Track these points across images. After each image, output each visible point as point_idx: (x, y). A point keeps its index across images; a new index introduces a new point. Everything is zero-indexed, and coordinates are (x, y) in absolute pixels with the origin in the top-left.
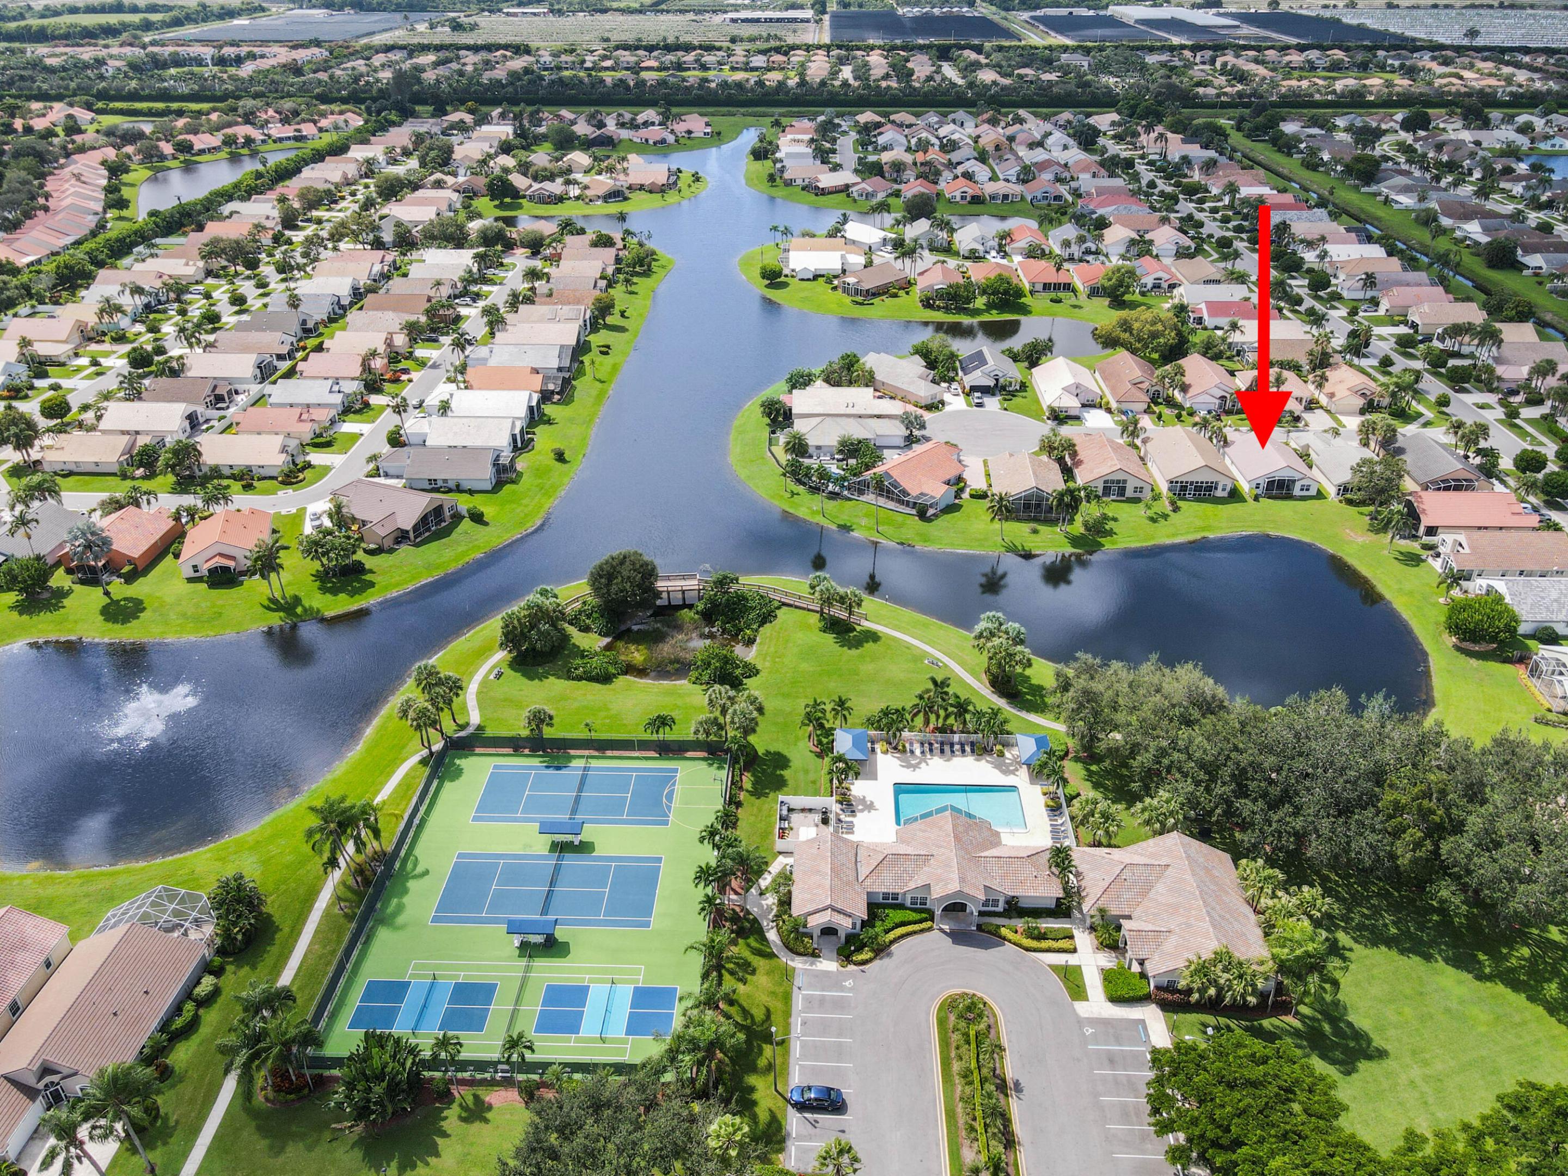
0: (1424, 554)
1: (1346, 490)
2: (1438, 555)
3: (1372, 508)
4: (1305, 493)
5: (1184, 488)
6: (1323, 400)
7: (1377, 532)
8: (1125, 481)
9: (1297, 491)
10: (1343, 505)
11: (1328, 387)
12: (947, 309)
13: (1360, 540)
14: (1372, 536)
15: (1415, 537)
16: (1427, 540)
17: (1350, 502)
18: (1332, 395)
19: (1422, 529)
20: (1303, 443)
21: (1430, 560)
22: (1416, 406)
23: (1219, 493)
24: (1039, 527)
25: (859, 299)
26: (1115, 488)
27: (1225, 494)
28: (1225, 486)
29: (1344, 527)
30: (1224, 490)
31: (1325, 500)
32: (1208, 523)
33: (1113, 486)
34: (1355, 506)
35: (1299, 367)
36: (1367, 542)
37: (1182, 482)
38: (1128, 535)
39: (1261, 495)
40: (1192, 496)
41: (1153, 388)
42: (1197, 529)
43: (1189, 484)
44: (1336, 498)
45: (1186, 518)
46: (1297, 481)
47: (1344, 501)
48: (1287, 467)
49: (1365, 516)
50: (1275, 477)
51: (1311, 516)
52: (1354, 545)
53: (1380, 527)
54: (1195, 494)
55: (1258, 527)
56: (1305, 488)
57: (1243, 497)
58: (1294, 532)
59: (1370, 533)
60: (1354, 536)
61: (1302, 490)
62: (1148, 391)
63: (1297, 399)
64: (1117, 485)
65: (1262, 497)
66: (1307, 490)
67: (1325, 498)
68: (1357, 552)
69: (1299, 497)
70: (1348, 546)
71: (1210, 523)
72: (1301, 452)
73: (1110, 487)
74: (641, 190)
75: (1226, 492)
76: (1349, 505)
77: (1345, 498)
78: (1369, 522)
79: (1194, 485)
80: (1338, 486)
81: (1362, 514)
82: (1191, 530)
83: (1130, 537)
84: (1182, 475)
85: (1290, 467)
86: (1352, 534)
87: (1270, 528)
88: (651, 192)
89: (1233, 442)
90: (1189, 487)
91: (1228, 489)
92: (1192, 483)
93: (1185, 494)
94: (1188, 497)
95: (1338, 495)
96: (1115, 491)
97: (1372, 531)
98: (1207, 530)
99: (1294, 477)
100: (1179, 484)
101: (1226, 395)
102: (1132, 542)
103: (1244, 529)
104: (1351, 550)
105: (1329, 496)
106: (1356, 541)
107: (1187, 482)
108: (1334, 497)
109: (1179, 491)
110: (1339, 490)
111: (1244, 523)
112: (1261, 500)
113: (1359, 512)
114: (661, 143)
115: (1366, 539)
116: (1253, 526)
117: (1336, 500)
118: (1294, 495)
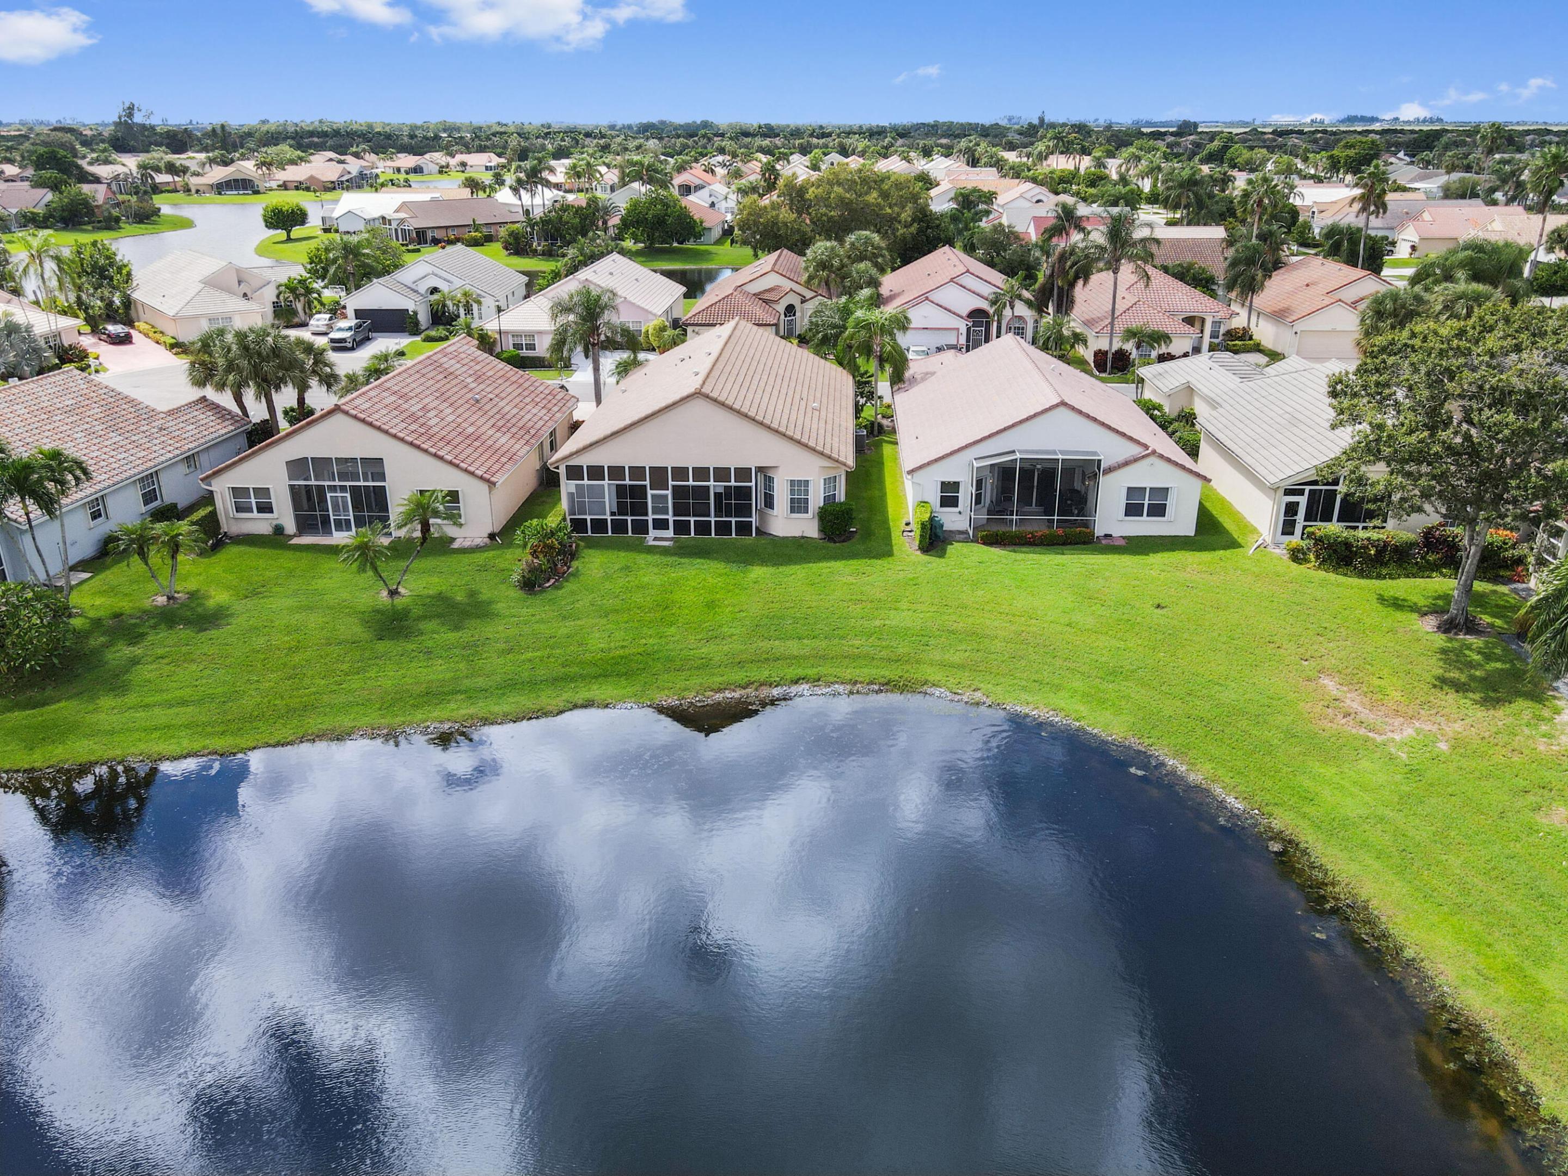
1: (1319, 504)
3: (1443, 584)
4: (1145, 526)
5: (630, 499)
6: (1264, 333)
7: (1494, 690)
8: (375, 466)
9: (1109, 516)
10: (1311, 572)
11: (1268, 300)
12: (548, 255)
13: (1402, 734)
14: (1467, 716)
17: (1340, 557)
18: (1282, 314)
20: (1172, 384)
23: (783, 522)
26: (340, 497)
27: (807, 526)
28: (799, 487)
29: (1312, 663)
30: (798, 505)
31: (1228, 553)
32: (651, 641)
33: (332, 489)
34: (1362, 574)
35: (1207, 282)
36: (1443, 746)
37: (616, 472)
38: (178, 693)
39: (966, 532)
40: (670, 533)
41: (806, 305)
42: (574, 670)
43: (647, 483)
44: (1277, 545)
45: (564, 618)
46: (1109, 470)
47: (1312, 557)
48: (1062, 409)
49: (1415, 616)
50: (1014, 452)
51: (1159, 611)
52: (1365, 764)
53: (1499, 665)
54: (681, 528)
55: (889, 660)
56: (1146, 502)
57: (887, 538)
58: (1058, 688)
59: (1450, 698)
60: (1365, 714)
61: (1133, 510)
62: (790, 309)
63: (1190, 321)
64: (348, 484)
65: (967, 540)
66: (1158, 510)
67: (1233, 544)
68: (1388, 813)
69: (1122, 542)
70: (1329, 771)
71: (663, 641)
72: (1167, 410)
73: (321, 489)
74: (297, 188)
75: (810, 515)
76: (1335, 571)
77: (1318, 541)
78: (1440, 640)
79: (671, 483)
80: (1288, 492)
81: (1397, 604)
82: (542, 672)
83: (183, 703)
84: (605, 438)
85: (1073, 409)
86: (1353, 702)
87: (943, 665)
88: (308, 189)
89: (927, 375)
90: (650, 492)
91: (816, 499)
92: (659, 475)
93: (641, 528)
94: (655, 539)
95: (1288, 528)
96: (346, 509)
97: (1459, 687)
98: (619, 675)
99: (1095, 453)
100: (606, 482)
101: (984, 305)
102: (156, 735)
103: (811, 672)
104: (1352, 795)
105: (1251, 538)
106: (1379, 739)
107: (637, 472)
108: (1269, 540)
109: (613, 514)
110: (1291, 509)
111: (824, 644)
112: (955, 549)
113: (1382, 599)
114: (416, 172)
115: (1434, 728)
116: (866, 656)
117: (1281, 553)
118: (1099, 531)
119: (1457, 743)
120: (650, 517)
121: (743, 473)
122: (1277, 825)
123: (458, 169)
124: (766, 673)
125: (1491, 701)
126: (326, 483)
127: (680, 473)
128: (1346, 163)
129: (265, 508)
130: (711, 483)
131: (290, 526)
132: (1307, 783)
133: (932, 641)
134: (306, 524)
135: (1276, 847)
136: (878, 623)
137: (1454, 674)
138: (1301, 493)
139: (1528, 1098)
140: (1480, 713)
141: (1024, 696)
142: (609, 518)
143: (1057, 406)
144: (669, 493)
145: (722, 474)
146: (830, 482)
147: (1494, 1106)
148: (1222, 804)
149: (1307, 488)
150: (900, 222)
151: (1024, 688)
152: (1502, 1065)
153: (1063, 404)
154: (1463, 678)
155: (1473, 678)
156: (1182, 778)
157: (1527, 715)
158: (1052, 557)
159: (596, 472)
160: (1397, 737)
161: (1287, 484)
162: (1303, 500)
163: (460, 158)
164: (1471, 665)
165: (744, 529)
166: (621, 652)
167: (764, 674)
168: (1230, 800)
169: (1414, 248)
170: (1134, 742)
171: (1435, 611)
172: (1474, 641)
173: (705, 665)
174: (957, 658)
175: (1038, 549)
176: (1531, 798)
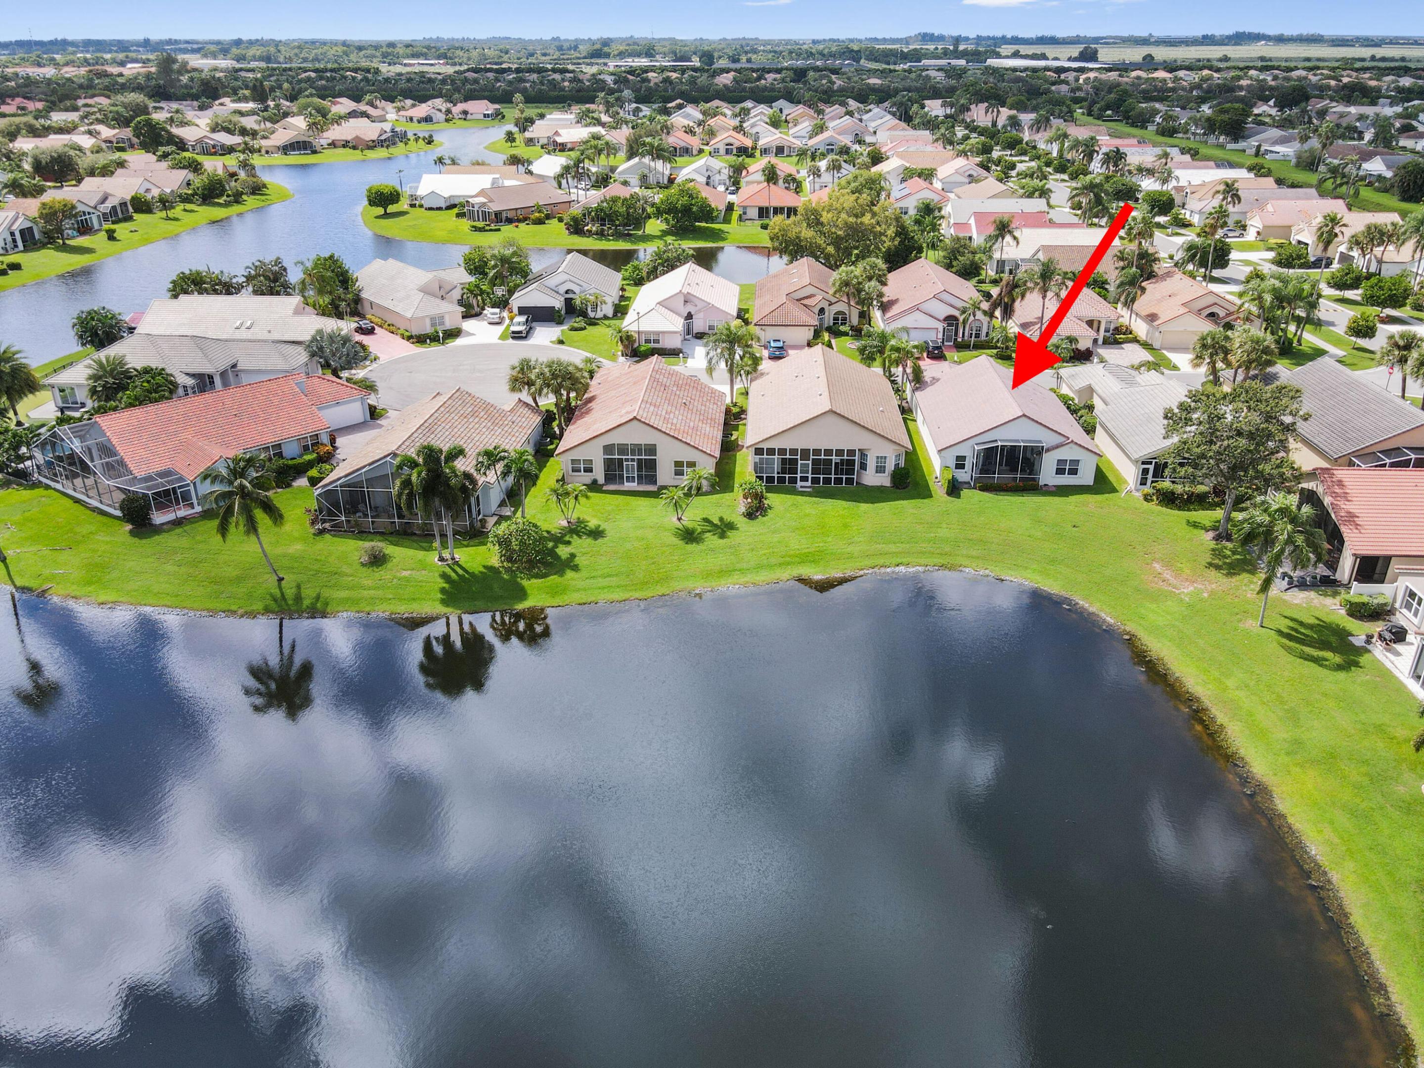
0: (1359, 630)
1: (1159, 470)
2: (1399, 635)
3: (1219, 514)
4: (1066, 480)
5: (789, 466)
6: (1140, 329)
7: (1233, 569)
8: (651, 449)
9: (1047, 475)
10: (1154, 507)
11: (1143, 304)
12: (601, 234)
13: (1188, 590)
14: (1218, 581)
15: (1328, 584)
16: (1361, 592)
17: (1169, 499)
18: (1152, 318)
19: (1347, 566)
20: (1080, 384)
21: (1378, 650)
22: (1310, 338)
23: (871, 478)
24: (390, 550)
25: (480, 224)
26: (631, 465)
27: (884, 480)
28: (881, 459)
29: (1150, 556)
30: (880, 469)
31: (1111, 495)
32: (821, 545)
33: (627, 460)
34: (1180, 508)
35: (1103, 283)
36: (1206, 595)
37: (782, 451)
38: (605, 571)
39: (969, 483)
40: (809, 484)
41: (832, 307)
42: (788, 559)
43: (799, 457)
44: (1137, 490)
45: (773, 533)
46: (1048, 450)
47: (1155, 498)
48: (1024, 418)
49: (1203, 531)
50: (996, 441)
51: (1075, 529)
52: (1169, 603)
53: (1238, 557)
54: (815, 481)
55: (941, 554)
56: (1067, 467)
57: (927, 486)
58: (1026, 568)
59: (1213, 573)
60: (1172, 580)
61: (1060, 471)
62: (822, 311)
63: (1090, 323)
64: (636, 457)
65: (970, 488)
66: (1073, 472)
67: (1114, 490)
68: (1177, 623)
69: (1054, 489)
70: (1154, 606)
71: (827, 545)
72: (1076, 401)
73: (620, 461)
74: (344, 146)
75: (887, 474)
76: (1166, 506)
77: (1158, 490)
78: (1213, 544)
79: (811, 457)
80: (1143, 463)
81: (1195, 525)
82: (773, 561)
83: (609, 576)
84: (778, 434)
85: (1029, 418)
86: (1167, 575)
87: (968, 557)
88: (354, 148)
89: (935, 380)
90: (800, 462)
91: (890, 466)
92: (805, 453)
93: (793, 481)
94: (801, 487)
95: (1143, 483)
96: (633, 471)
97: (1218, 567)
98: (810, 562)
99: (1040, 442)
100: (776, 457)
101: (956, 313)
102: (606, 590)
103: (905, 560)
104: (1163, 616)
105: (1123, 487)
106: (1177, 592)
107: (794, 451)
108: (1133, 488)
109: (778, 473)
110: (1145, 472)
111: (908, 546)
112: (965, 493)
113: (1188, 522)
114: (426, 121)
115: (1203, 587)
116: (930, 552)
117: (1138, 495)
118: (1041, 483)
119: (1212, 593)
120: (799, 476)
121: (851, 452)
122: (1128, 629)
123: (460, 116)
124: (882, 561)
125: (1230, 574)
126: (624, 457)
127: (817, 452)
128: (1220, 126)
129: (589, 470)
130: (834, 457)
131: (601, 480)
132: (1143, 611)
133: (961, 545)
134: (609, 478)
135: (1127, 637)
136: (932, 535)
137: (1216, 561)
138: (1151, 463)
139: (1213, 719)
140: (1225, 580)
141: (1010, 572)
142: (776, 476)
143: (1020, 416)
144: (810, 462)
145: (840, 452)
146: (898, 456)
147: (1201, 721)
148: (1104, 621)
149: (1154, 461)
150: (886, 236)
151: (1010, 569)
152: (1205, 710)
153: (1024, 415)
154: (1220, 563)
155: (1225, 563)
156: (1086, 610)
157: (1246, 581)
158: (1017, 498)
159: (771, 451)
160: (1185, 591)
161: (1143, 459)
162: (1151, 467)
163: (461, 107)
164: (1225, 557)
165: (850, 481)
166: (806, 551)
167: (881, 561)
168: (1108, 619)
169: (1258, 233)
170: (1064, 593)
171: (1215, 528)
172: (1229, 545)
173: (850, 557)
174: (974, 553)
175: (1009, 493)
176: (1238, 616)
